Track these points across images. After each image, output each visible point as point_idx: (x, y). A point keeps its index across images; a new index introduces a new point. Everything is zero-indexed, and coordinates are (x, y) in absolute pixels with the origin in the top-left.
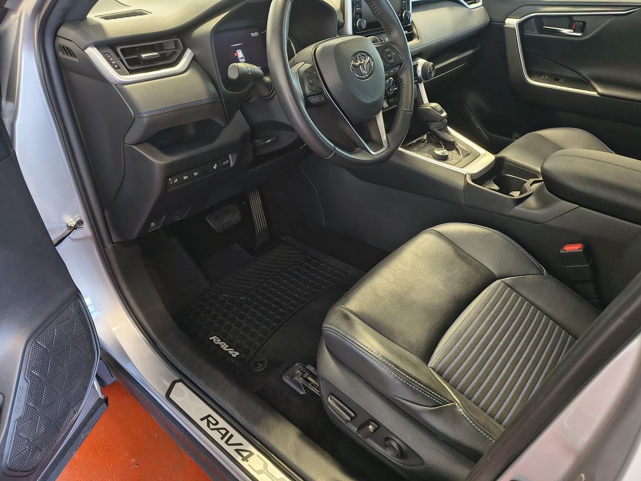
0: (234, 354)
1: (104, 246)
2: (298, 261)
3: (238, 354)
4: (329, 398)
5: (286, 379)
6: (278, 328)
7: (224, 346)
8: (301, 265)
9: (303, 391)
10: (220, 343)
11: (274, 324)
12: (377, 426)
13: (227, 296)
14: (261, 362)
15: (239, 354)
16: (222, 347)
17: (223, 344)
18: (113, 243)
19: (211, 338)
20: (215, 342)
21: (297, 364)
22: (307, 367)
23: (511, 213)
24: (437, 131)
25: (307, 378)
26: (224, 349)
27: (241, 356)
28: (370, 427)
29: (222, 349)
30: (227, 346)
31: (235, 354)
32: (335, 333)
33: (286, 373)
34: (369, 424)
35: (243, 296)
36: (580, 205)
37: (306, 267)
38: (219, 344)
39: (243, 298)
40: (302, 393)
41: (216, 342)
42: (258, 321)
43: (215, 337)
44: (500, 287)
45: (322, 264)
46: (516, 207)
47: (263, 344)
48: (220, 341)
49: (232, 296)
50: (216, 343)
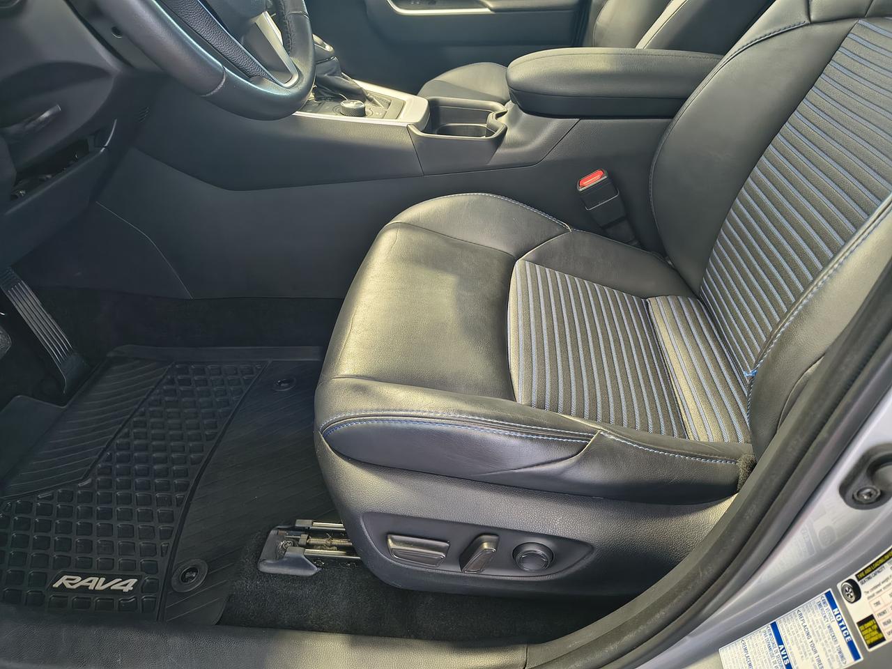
0: (126, 585)
2: (162, 379)
3: (133, 581)
4: (390, 541)
5: (267, 568)
6: (190, 498)
7: (97, 584)
8: (172, 382)
9: (313, 569)
10: (84, 583)
11: (178, 496)
12: (494, 538)
13: (47, 494)
14: (193, 570)
15: (136, 580)
16: (91, 587)
17: (91, 582)
19: (56, 585)
20: (70, 586)
21: (273, 532)
22: (297, 525)
23: (493, 162)
24: (329, 77)
25: (308, 544)
26: (100, 587)
27: (142, 582)
28: (485, 546)
29: (94, 591)
30: (103, 580)
31: (129, 585)
32: (360, 421)
33: (261, 558)
34: (481, 543)
35: (85, 479)
36: (582, 117)
37: (182, 382)
38: (81, 586)
39: (86, 483)
40: (311, 573)
41: (72, 584)
42: (141, 505)
43: (66, 577)
44: (528, 268)
45: (209, 367)
46: (498, 151)
47: (177, 539)
48: (80, 579)
49: (60, 491)
50: (75, 587)
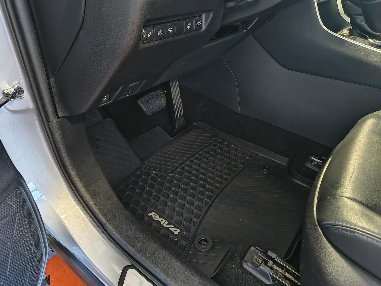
0: (175, 231)
1: (48, 121)
2: (212, 143)
3: (179, 231)
5: (247, 267)
6: (211, 204)
7: (164, 223)
8: (215, 146)
9: (270, 282)
10: (160, 220)
11: (206, 200)
13: (157, 173)
14: (206, 241)
16: (162, 224)
17: (162, 221)
18: (58, 118)
19: (150, 214)
20: (154, 218)
26: (165, 225)
27: (182, 233)
29: (162, 226)
30: (167, 223)
31: (177, 231)
33: (245, 259)
35: (171, 173)
37: (219, 148)
38: (158, 220)
39: (171, 175)
41: (155, 218)
42: (191, 197)
43: (153, 213)
45: (233, 146)
47: (201, 221)
48: (158, 217)
49: (161, 173)
50: (156, 219)
